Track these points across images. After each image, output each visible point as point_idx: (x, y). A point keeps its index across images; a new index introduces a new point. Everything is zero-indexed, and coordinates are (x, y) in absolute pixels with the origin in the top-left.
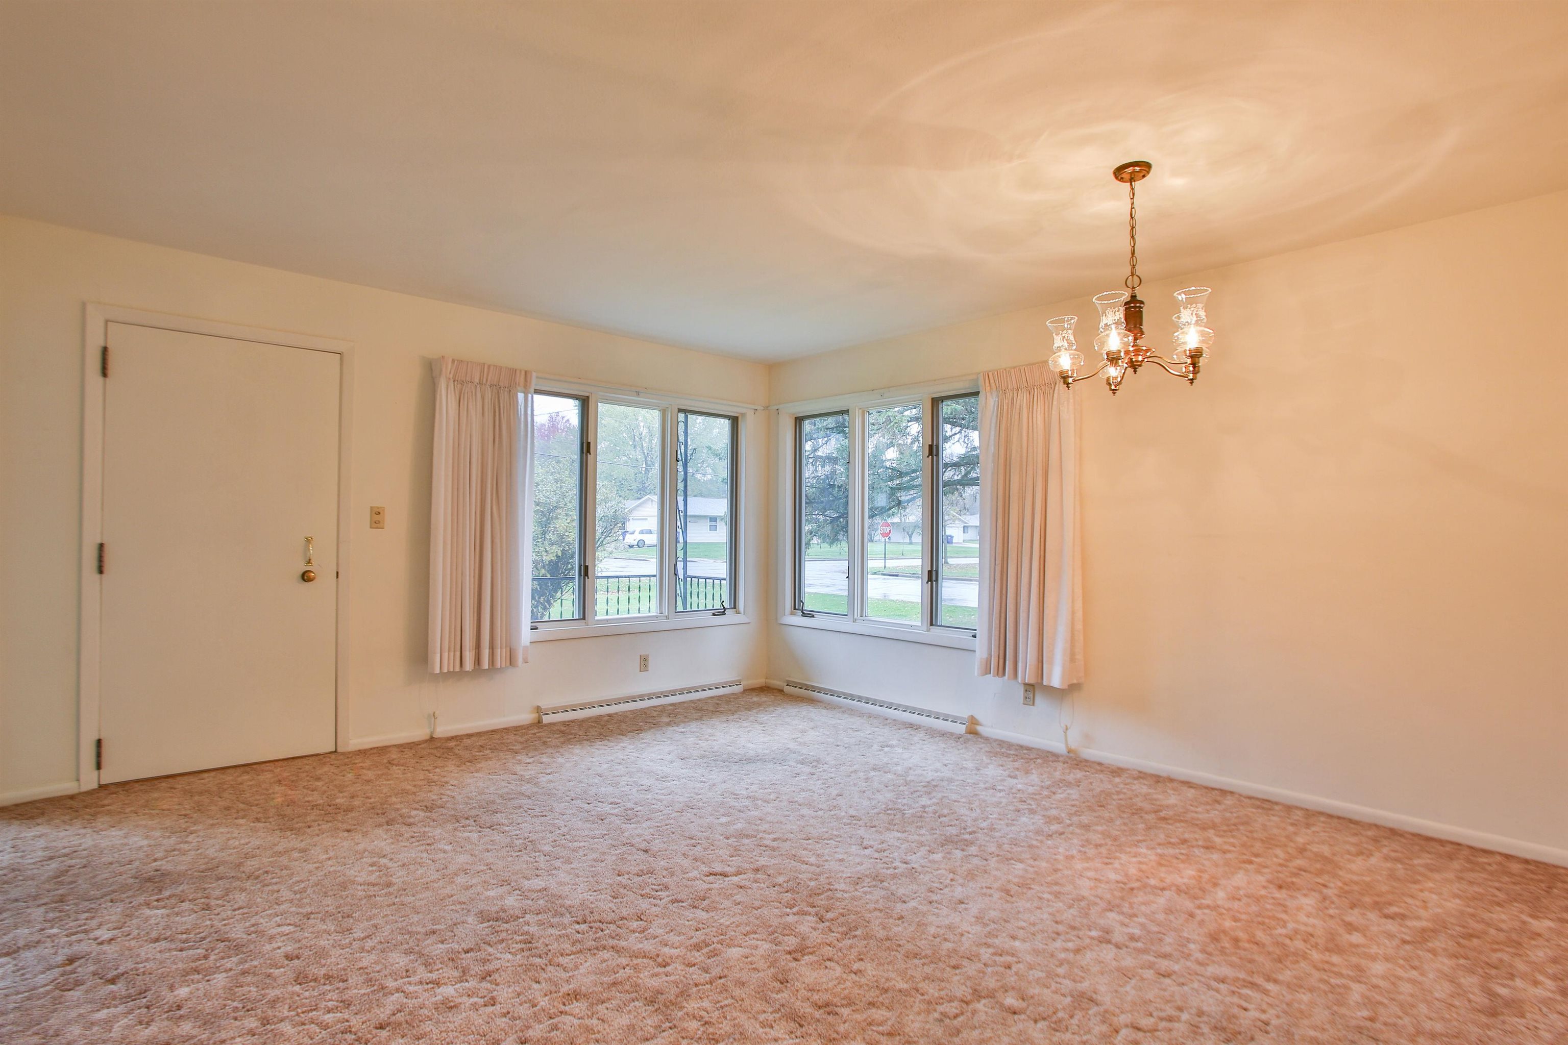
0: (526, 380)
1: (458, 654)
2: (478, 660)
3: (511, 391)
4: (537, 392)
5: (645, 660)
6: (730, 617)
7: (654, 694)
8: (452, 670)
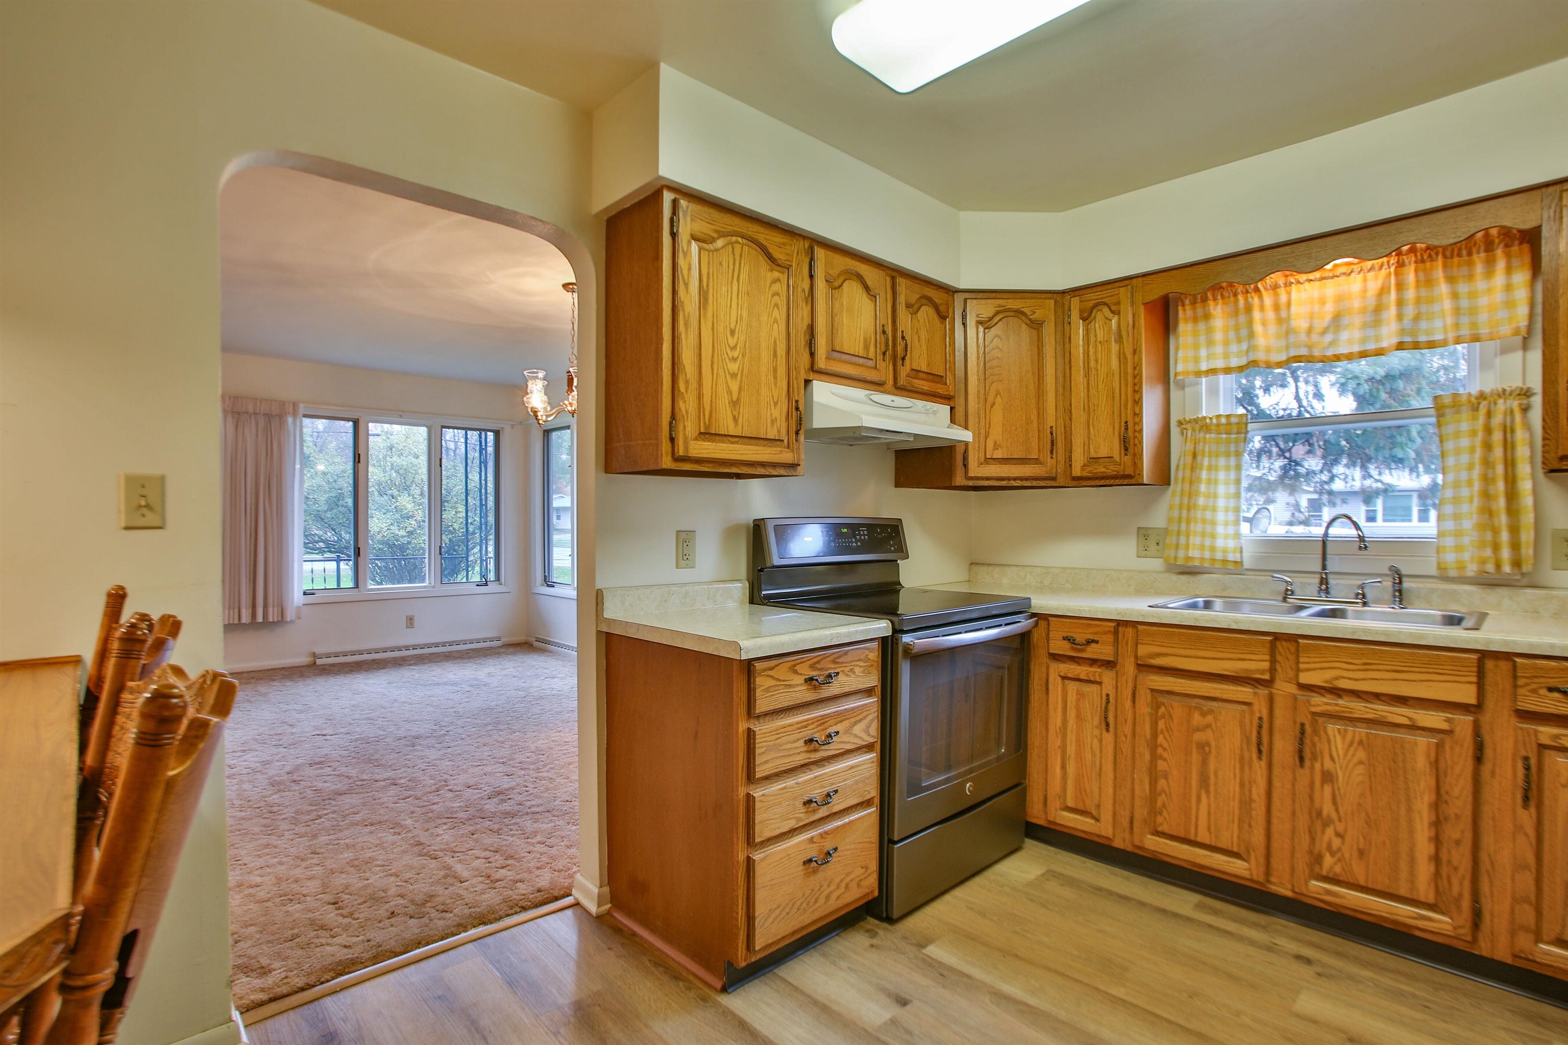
0: (294, 410)
1: (236, 611)
2: (254, 615)
3: (281, 417)
4: (306, 416)
5: (411, 619)
6: (492, 587)
7: (418, 645)
8: (231, 622)
